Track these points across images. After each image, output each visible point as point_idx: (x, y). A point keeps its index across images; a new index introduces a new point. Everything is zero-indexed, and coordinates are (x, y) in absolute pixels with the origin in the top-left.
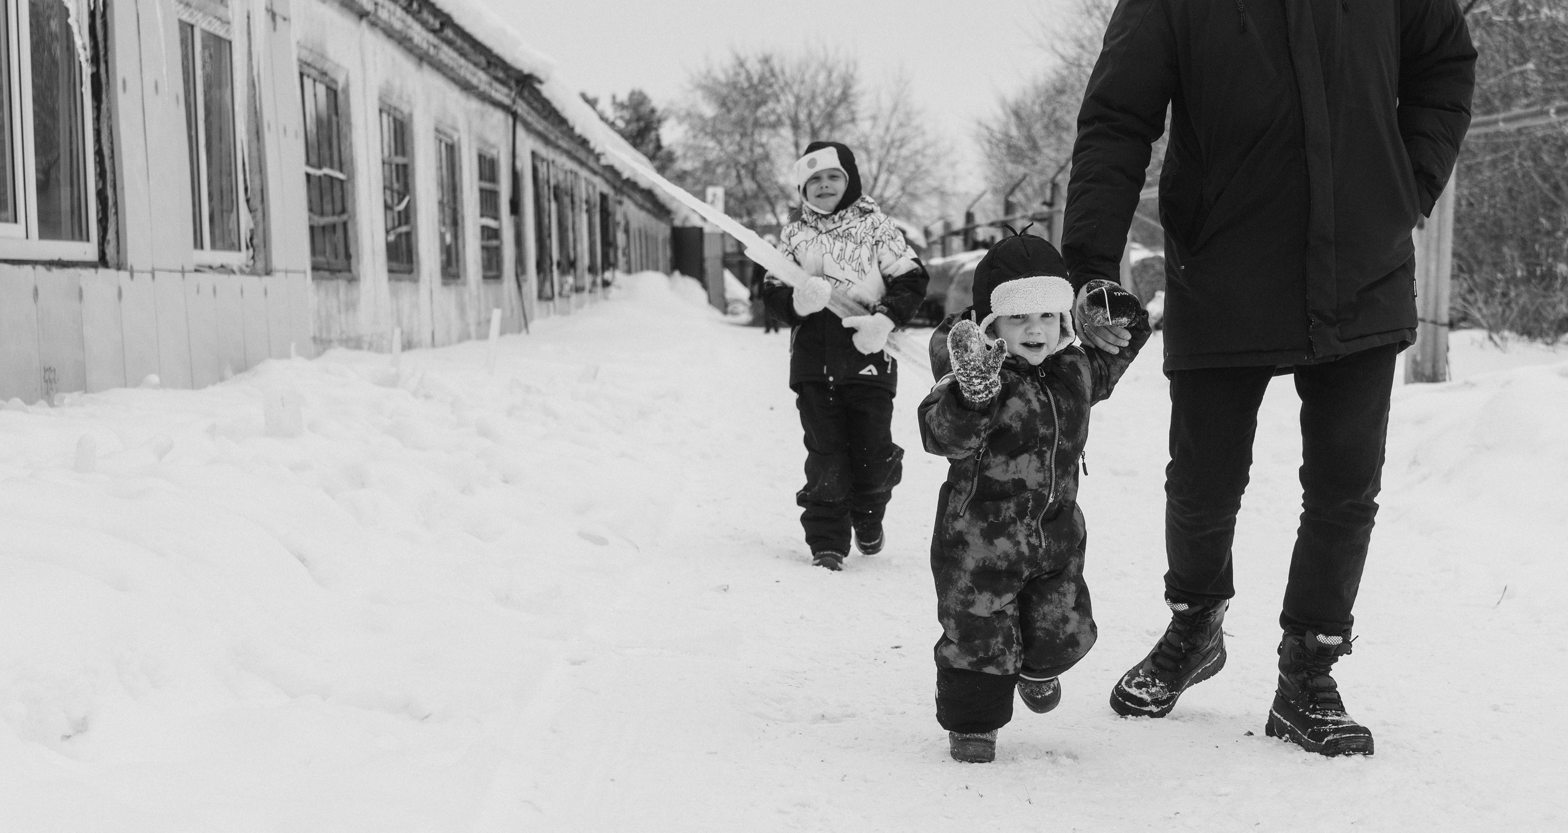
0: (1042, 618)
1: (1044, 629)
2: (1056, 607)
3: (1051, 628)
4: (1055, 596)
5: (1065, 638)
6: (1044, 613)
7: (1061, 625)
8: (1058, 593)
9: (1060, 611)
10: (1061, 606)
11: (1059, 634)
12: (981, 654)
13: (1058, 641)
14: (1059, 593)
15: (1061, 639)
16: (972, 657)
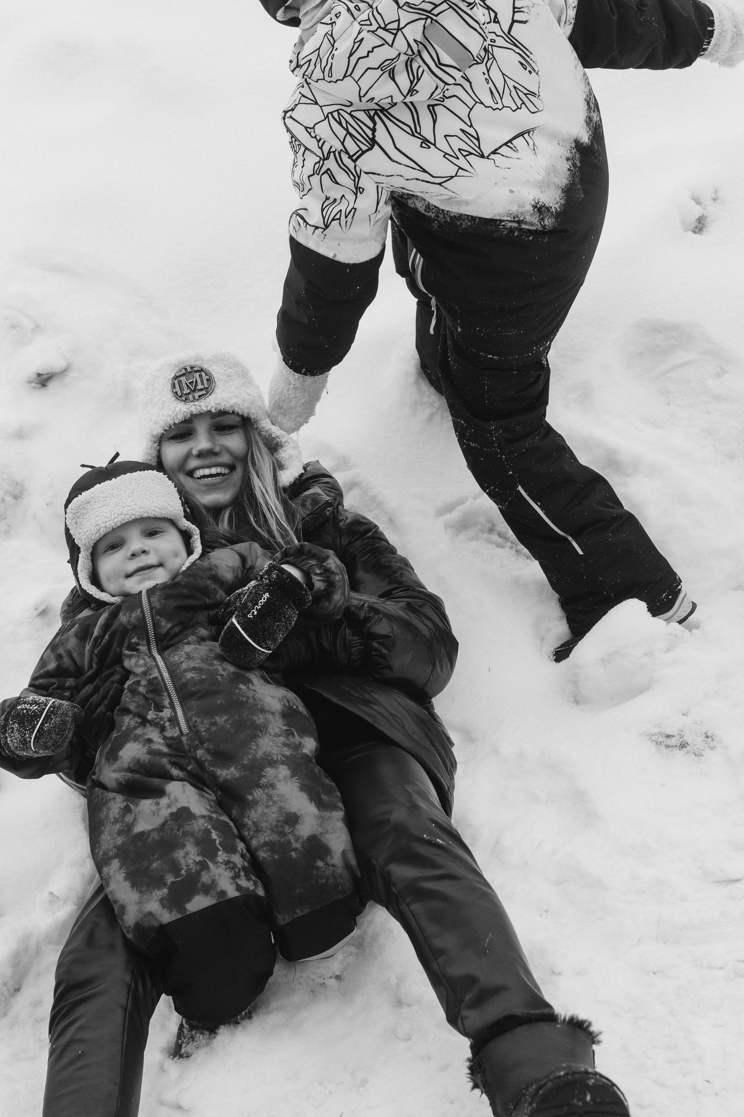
0: (254, 831)
1: (266, 844)
2: (268, 807)
3: (275, 838)
4: (258, 794)
5: (302, 846)
6: (254, 823)
7: (287, 829)
8: (260, 787)
9: (274, 809)
10: (274, 802)
11: (289, 842)
12: (170, 879)
13: (293, 853)
14: (262, 787)
15: (296, 850)
16: (159, 890)
